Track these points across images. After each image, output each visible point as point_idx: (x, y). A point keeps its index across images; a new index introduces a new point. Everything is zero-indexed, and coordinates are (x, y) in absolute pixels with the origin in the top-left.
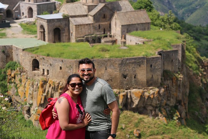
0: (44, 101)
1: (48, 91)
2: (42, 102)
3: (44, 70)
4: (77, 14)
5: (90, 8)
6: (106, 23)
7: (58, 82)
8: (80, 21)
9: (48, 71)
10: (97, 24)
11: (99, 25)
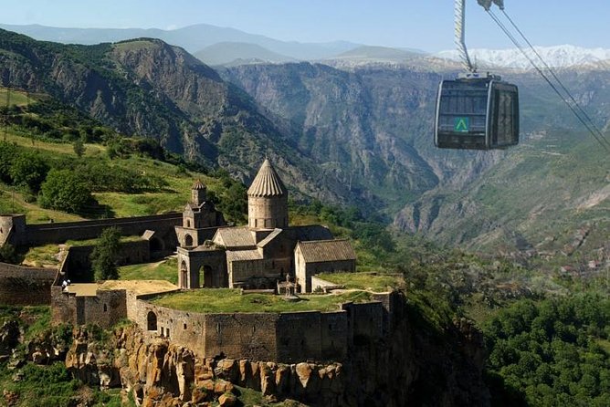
0: (161, 378)
1: (167, 361)
2: (158, 379)
3: (162, 328)
4: (238, 245)
5: (260, 236)
6: (286, 259)
7: (181, 348)
8: (242, 255)
9: (168, 330)
10: (270, 260)
11: (273, 263)
